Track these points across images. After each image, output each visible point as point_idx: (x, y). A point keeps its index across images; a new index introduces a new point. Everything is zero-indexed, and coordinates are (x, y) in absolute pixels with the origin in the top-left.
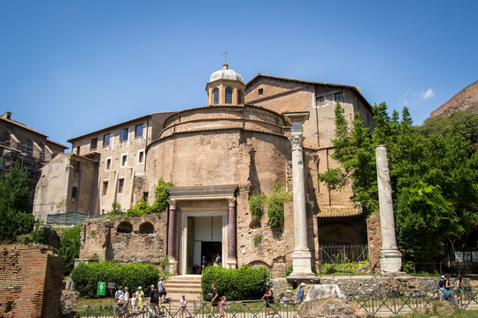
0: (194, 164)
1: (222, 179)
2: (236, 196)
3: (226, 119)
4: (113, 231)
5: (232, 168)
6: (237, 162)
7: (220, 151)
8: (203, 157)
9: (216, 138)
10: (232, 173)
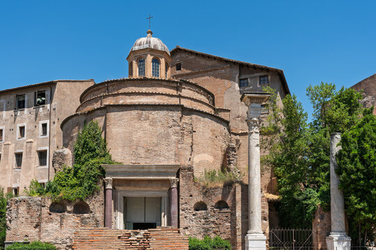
0: (131, 141)
1: (162, 158)
2: (178, 177)
3: (162, 94)
4: (45, 211)
5: (173, 147)
6: (178, 142)
7: (160, 129)
8: (140, 133)
9: (155, 115)
10: (173, 153)
